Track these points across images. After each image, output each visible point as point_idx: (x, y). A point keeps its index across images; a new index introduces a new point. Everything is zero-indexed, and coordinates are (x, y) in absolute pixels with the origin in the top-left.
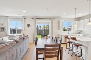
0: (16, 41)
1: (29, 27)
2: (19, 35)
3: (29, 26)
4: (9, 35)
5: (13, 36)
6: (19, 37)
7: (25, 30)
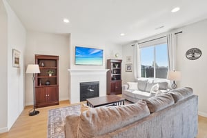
0: (149, 104)
1: (193, 58)
2: (159, 83)
3: (196, 55)
4: (139, 79)
5: (146, 83)
6: (159, 89)
7: (177, 69)
